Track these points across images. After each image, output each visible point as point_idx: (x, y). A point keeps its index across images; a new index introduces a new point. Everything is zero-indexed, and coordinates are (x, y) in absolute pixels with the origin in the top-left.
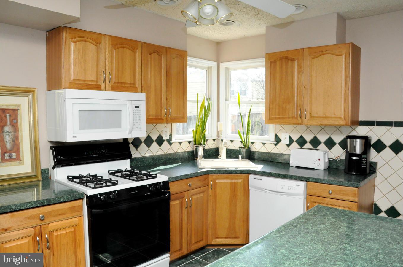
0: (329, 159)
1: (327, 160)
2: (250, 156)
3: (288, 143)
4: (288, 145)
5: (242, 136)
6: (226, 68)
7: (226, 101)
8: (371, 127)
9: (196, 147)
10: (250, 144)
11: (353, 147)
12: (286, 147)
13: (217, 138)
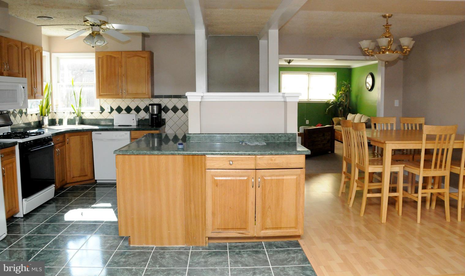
0: (138, 119)
1: (137, 120)
2: (82, 122)
3: (110, 111)
4: (110, 113)
5: (76, 108)
6: (57, 57)
7: (58, 82)
8: (161, 99)
9: (42, 118)
10: (81, 114)
11: (153, 110)
12: (109, 114)
13: (52, 111)
